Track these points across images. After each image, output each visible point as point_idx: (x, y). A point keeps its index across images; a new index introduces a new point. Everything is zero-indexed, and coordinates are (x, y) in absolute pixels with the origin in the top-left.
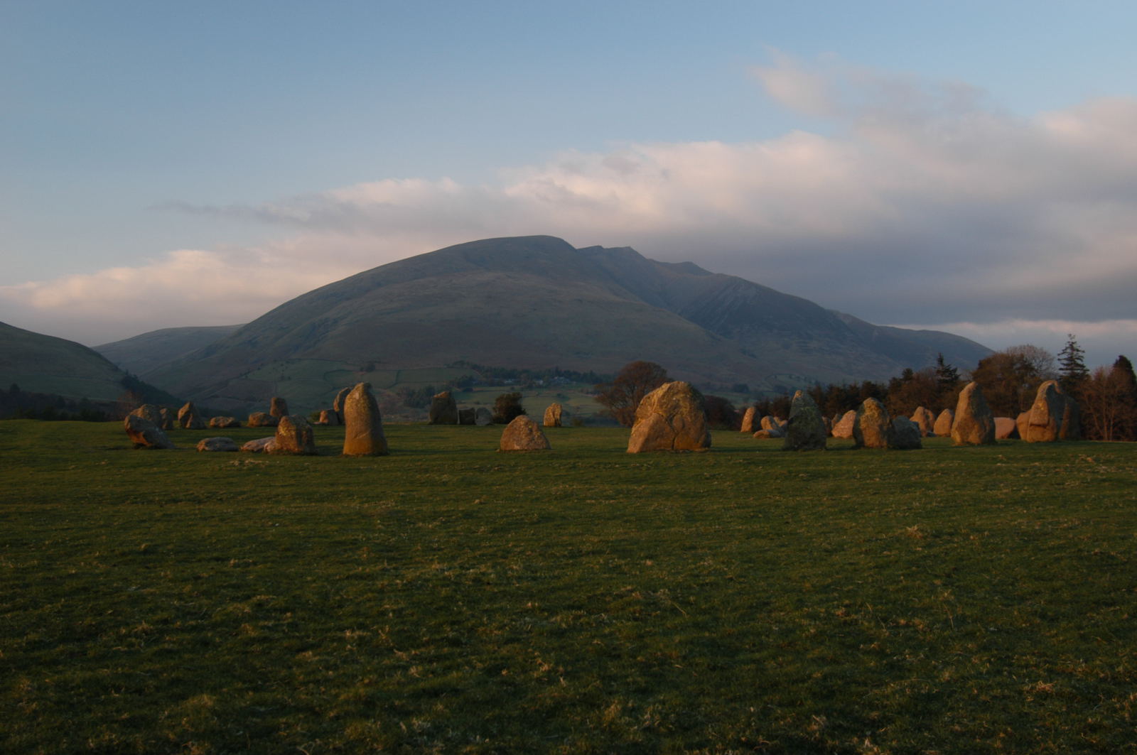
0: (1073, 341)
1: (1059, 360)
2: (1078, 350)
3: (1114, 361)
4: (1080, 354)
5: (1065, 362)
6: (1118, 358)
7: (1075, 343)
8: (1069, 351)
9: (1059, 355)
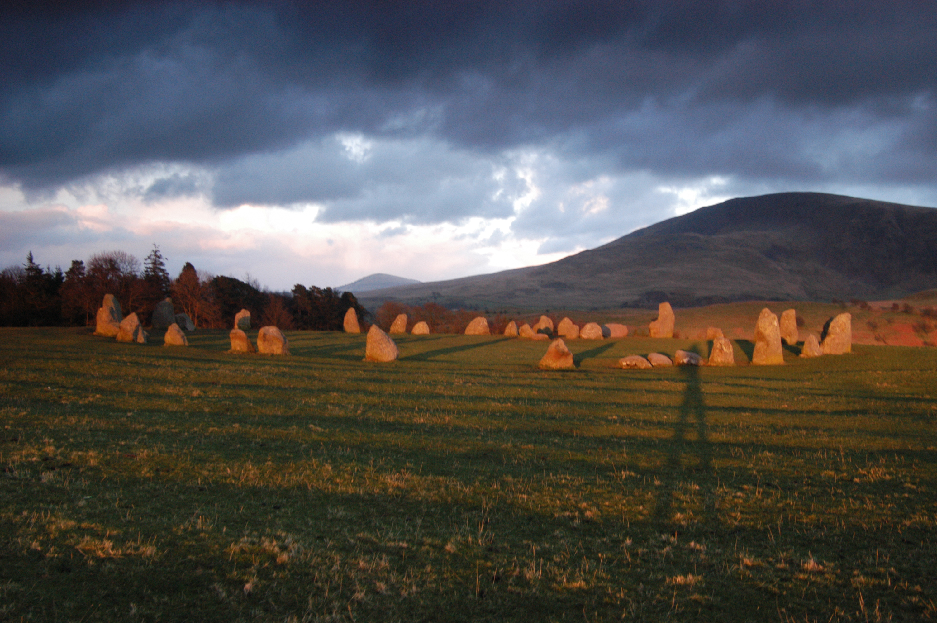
0: (159, 249)
1: (145, 263)
2: (160, 257)
3: (183, 267)
4: (161, 260)
5: (151, 266)
6: (185, 265)
7: (159, 251)
8: (153, 257)
9: (146, 259)
